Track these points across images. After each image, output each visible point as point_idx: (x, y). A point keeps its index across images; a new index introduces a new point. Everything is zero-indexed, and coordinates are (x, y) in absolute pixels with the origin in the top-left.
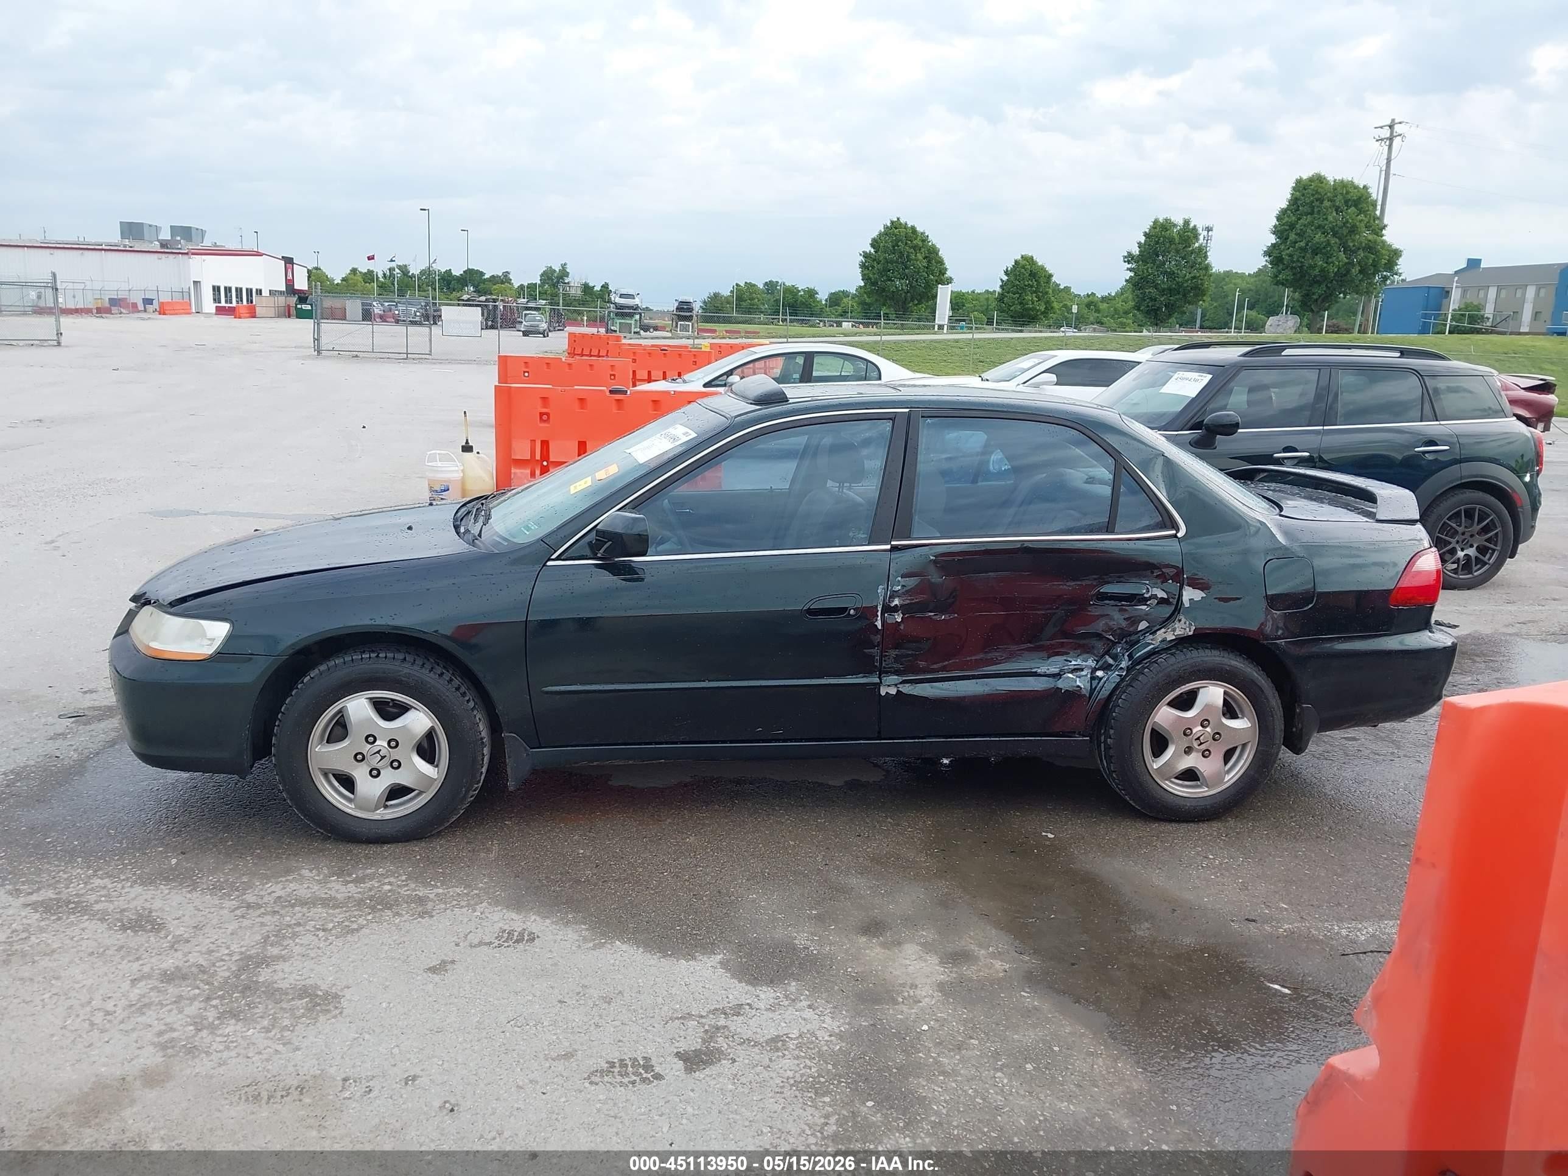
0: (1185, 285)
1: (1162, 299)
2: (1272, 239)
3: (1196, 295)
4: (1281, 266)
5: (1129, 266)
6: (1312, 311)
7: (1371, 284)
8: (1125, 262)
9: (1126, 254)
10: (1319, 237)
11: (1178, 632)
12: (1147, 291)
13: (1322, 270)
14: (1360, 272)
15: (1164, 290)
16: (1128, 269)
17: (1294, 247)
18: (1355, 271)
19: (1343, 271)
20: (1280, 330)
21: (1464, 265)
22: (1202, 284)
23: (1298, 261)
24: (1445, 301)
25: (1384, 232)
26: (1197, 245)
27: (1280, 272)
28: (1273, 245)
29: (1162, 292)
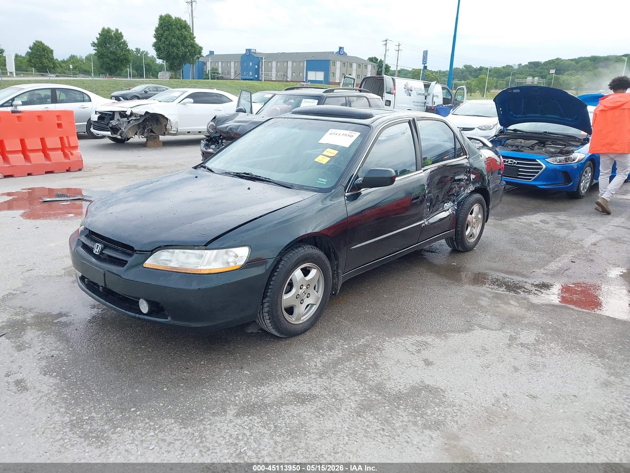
0: (121, 58)
1: (112, 64)
2: (154, 40)
3: (126, 62)
4: (160, 52)
5: (94, 48)
6: (174, 70)
7: (193, 60)
8: (92, 46)
9: (92, 43)
10: (174, 40)
11: (471, 190)
12: (105, 60)
13: (177, 54)
14: (190, 55)
15: (112, 59)
16: (94, 49)
17: (165, 44)
18: (188, 54)
19: (184, 54)
20: (164, 77)
21: (209, 53)
22: (128, 58)
23: (167, 49)
24: (205, 67)
25: (195, 39)
26: (123, 40)
27: (160, 54)
28: (156, 43)
29: (112, 60)
